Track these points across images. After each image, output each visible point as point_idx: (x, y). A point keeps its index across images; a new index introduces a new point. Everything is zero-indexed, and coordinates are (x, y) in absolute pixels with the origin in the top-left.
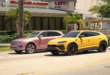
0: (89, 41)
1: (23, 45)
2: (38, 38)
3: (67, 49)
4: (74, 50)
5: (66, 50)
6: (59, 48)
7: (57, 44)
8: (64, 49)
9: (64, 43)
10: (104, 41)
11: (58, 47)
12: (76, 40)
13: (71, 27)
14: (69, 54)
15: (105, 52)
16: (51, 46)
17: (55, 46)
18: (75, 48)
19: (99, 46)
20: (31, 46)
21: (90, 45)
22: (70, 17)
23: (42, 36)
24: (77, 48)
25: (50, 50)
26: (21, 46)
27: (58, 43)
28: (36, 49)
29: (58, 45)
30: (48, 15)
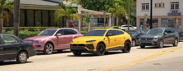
0: (115, 40)
1: (41, 44)
2: (55, 37)
3: (97, 49)
4: (102, 50)
5: (95, 50)
6: (88, 48)
7: (85, 43)
8: (93, 49)
9: (93, 42)
10: (128, 41)
11: (87, 46)
12: (104, 39)
13: (73, 24)
14: (98, 55)
15: (129, 52)
16: (78, 45)
17: (83, 45)
18: (103, 48)
19: (124, 46)
20: (49, 46)
21: (117, 45)
22: (63, 10)
23: (60, 34)
24: (105, 47)
25: (75, 50)
26: (39, 46)
27: (87, 42)
28: (54, 49)
29: (87, 45)
30: (34, 7)
